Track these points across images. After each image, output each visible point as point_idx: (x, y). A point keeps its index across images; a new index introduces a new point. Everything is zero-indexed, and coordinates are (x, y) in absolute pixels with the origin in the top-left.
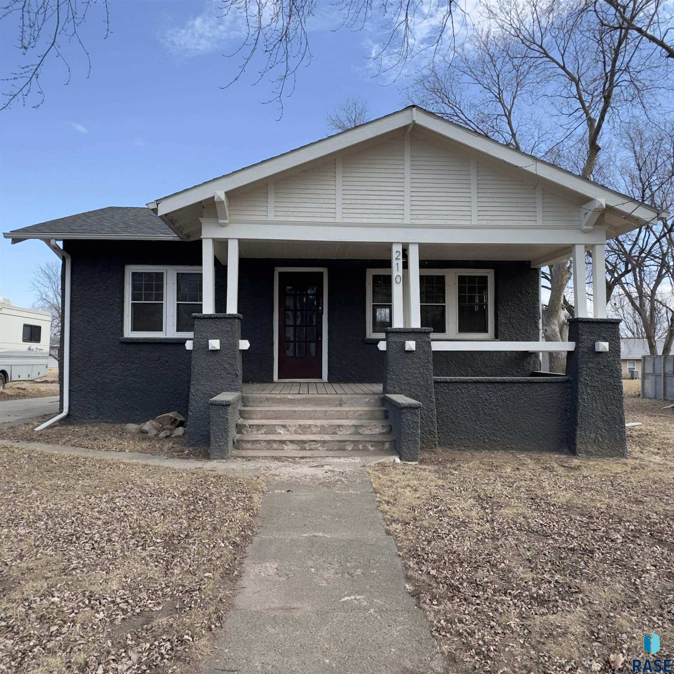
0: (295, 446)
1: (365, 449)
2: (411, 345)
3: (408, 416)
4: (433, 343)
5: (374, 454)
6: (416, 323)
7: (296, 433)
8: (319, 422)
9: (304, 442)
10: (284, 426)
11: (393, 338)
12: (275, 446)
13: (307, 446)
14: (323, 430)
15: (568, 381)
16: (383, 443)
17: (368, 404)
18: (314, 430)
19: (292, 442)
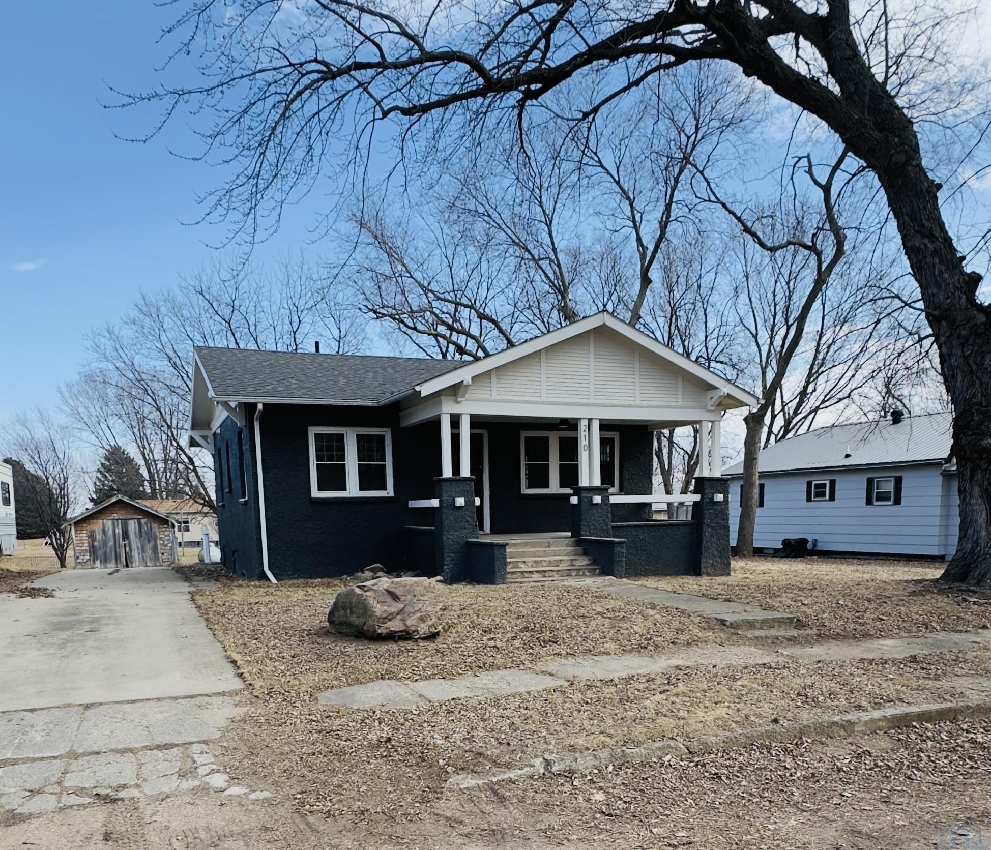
0: (539, 575)
1: (584, 575)
2: (597, 499)
3: (618, 549)
4: (611, 497)
5: (591, 576)
6: (597, 482)
7: (532, 566)
8: (547, 559)
9: (545, 571)
10: (524, 562)
11: (584, 495)
12: (526, 575)
13: (547, 574)
14: (550, 563)
15: (694, 524)
16: (595, 569)
17: (567, 545)
18: (544, 564)
19: (537, 572)
